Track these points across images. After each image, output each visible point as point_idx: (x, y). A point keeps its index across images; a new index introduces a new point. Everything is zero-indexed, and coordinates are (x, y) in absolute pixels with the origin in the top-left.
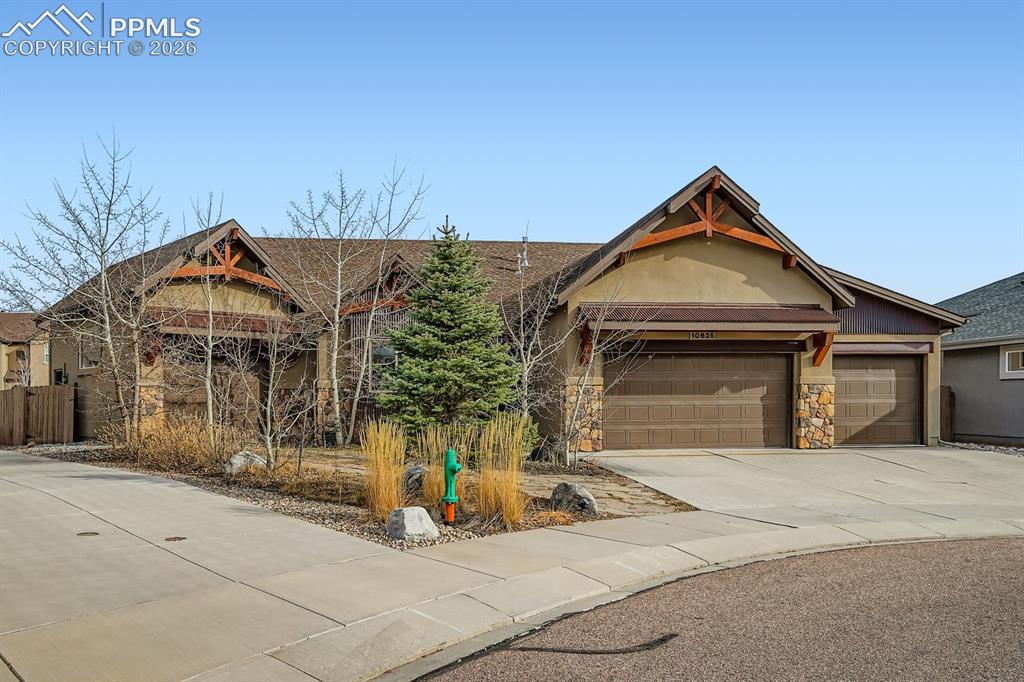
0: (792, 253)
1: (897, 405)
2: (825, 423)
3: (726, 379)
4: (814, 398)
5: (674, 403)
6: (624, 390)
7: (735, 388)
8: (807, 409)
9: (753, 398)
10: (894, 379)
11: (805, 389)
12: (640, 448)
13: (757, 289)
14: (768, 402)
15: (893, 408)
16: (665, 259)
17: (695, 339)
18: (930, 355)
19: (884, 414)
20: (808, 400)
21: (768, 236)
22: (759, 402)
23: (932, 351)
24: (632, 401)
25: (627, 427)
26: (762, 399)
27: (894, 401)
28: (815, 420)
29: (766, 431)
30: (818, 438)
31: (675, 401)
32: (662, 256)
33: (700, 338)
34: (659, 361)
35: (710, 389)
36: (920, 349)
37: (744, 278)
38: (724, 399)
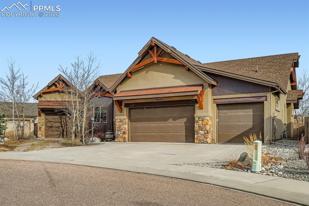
0: (185, 65)
1: (253, 125)
2: (205, 133)
3: (171, 116)
4: (200, 122)
5: (153, 125)
6: (137, 120)
7: (175, 119)
8: (198, 127)
9: (181, 123)
10: (252, 113)
11: (197, 119)
12: (142, 141)
13: (178, 80)
14: (187, 124)
15: (251, 127)
16: (146, 73)
17: (156, 101)
18: (265, 102)
19: (247, 130)
20: (198, 123)
21: (177, 60)
22: (183, 124)
23: (266, 100)
24: (139, 125)
25: (138, 134)
26: (185, 123)
27: (252, 123)
28: (200, 132)
29: (186, 136)
30: (202, 139)
31: (154, 124)
32: (145, 72)
33: (157, 101)
34: (148, 110)
35: (166, 119)
36: (261, 99)
37: (173, 76)
38: (171, 123)
